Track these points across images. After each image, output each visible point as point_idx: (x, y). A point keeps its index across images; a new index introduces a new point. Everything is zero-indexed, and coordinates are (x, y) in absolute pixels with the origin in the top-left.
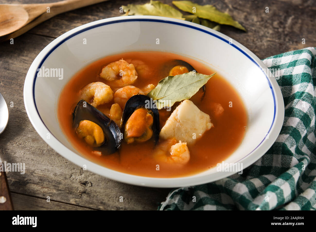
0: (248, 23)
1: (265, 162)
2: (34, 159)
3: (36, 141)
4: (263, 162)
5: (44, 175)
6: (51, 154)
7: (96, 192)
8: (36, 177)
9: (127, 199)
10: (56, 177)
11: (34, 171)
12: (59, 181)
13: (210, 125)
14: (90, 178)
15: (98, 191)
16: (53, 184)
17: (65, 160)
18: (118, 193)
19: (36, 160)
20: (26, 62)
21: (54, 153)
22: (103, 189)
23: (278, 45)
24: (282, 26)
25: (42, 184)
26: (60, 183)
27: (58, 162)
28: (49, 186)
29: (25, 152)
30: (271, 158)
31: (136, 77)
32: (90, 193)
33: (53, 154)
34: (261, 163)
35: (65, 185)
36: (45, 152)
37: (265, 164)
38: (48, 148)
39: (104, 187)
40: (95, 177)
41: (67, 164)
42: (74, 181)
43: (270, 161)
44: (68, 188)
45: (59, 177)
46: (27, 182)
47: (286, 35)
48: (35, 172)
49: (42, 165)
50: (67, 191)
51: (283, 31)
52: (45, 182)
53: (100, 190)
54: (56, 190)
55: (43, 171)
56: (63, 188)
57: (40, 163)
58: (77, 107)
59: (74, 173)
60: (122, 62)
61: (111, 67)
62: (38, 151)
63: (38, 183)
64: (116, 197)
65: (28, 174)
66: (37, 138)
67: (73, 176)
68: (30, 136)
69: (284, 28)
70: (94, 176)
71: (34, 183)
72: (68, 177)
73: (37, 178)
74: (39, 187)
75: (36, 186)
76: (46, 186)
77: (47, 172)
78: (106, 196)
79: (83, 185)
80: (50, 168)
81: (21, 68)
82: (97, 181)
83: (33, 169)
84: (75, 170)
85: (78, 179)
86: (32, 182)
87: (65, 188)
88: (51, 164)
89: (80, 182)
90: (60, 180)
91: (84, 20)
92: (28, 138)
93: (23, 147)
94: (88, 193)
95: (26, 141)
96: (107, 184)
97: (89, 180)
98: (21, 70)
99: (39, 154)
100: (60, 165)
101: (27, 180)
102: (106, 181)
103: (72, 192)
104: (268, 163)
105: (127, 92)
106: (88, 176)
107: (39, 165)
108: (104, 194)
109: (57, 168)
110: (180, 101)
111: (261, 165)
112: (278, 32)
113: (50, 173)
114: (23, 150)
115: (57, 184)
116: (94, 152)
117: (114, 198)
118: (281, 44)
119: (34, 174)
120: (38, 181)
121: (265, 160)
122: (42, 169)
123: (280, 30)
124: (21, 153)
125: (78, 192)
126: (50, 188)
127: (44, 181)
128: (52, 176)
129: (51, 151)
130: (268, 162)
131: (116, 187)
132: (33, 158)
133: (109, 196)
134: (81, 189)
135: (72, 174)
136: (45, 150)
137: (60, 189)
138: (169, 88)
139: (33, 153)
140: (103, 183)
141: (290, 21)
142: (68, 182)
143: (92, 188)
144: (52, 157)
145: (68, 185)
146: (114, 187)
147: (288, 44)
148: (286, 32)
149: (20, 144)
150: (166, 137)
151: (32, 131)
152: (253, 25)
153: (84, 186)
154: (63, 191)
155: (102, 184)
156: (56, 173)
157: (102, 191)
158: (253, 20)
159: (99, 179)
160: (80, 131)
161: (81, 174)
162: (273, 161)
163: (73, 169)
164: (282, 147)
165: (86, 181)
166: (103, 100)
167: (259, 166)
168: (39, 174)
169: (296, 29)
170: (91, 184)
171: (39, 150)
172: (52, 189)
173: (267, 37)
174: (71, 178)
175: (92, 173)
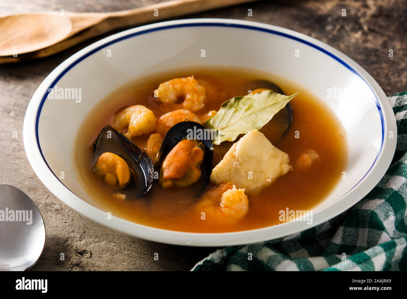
1: (347, 239)
3: (34, 190)
4: (344, 239)
6: (48, 210)
7: (94, 266)
14: (92, 246)
15: (97, 264)
17: (64, 220)
21: (53, 209)
22: (105, 263)
26: (47, 250)
27: (54, 221)
30: (356, 234)
32: (86, 267)
33: (51, 209)
34: (341, 240)
35: (53, 252)
36: (41, 206)
37: (346, 242)
38: (47, 201)
39: (107, 261)
40: (99, 246)
41: (66, 224)
42: (68, 248)
43: (354, 238)
45: (48, 241)
56: (50, 257)
59: (71, 237)
66: (35, 187)
67: (69, 242)
68: (27, 184)
70: (99, 243)
72: (61, 242)
79: (79, 255)
82: (101, 251)
84: (75, 233)
85: (74, 246)
87: (53, 257)
89: (77, 250)
94: (82, 266)
96: (113, 255)
97: (90, 248)
100: (55, 224)
102: (113, 252)
104: (350, 240)
106: (90, 243)
111: (341, 244)
116: (116, 194)
121: (347, 236)
125: (70, 263)
129: (49, 205)
130: (352, 239)
134: (74, 260)
135: (68, 238)
136: (42, 203)
140: (108, 254)
143: (90, 260)
144: (48, 214)
146: (122, 261)
151: (32, 178)
153: (80, 256)
155: (106, 256)
159: (103, 249)
161: (80, 239)
162: (358, 238)
163: (72, 232)
165: (85, 249)
167: (337, 244)
170: (91, 254)
174: (65, 244)
175: (96, 240)
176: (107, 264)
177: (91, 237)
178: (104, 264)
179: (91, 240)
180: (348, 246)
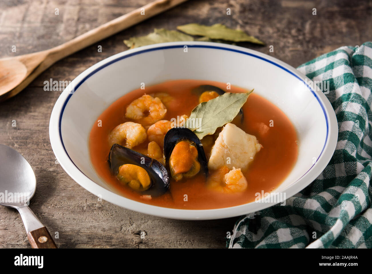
0: (263, 36)
1: (327, 174)
2: (76, 218)
3: (72, 198)
4: (325, 175)
5: (92, 233)
6: (93, 210)
7: (154, 240)
8: (83, 236)
9: (189, 241)
10: (105, 233)
11: (79, 231)
12: (110, 236)
13: (259, 146)
14: (142, 226)
15: (155, 238)
16: (105, 240)
17: (109, 213)
18: (178, 237)
19: (78, 219)
20: (36, 118)
21: (96, 208)
23: (303, 54)
24: (301, 33)
25: (92, 242)
26: (111, 238)
27: (103, 216)
28: (101, 243)
29: (63, 213)
30: (333, 169)
31: (166, 111)
32: (148, 242)
33: (95, 209)
34: (323, 176)
35: (117, 239)
36: (85, 208)
37: (327, 177)
38: (88, 204)
39: (160, 234)
40: (147, 225)
41: (113, 216)
42: (126, 232)
44: (122, 241)
45: (108, 231)
46: (74, 243)
47: (308, 42)
48: (81, 231)
49: (86, 223)
50: (122, 245)
51: (304, 38)
52: (95, 240)
53: (157, 237)
54: (110, 246)
55: (89, 228)
56: (117, 243)
57: (83, 221)
58: (111, 153)
59: (123, 224)
60: (146, 98)
61: (136, 105)
62: (78, 209)
63: (88, 242)
64: (177, 242)
65: (74, 234)
66: (72, 196)
67: (124, 228)
68: (63, 195)
69: (304, 34)
70: (147, 223)
71: (83, 243)
72: (118, 230)
73: (85, 238)
74: (90, 246)
75: (87, 246)
76: (97, 244)
77: (94, 229)
78: (165, 242)
79: (137, 235)
80: (96, 224)
81: (33, 126)
82: (151, 228)
83: (77, 228)
84: (124, 221)
85: (130, 230)
86: (80, 242)
87: (119, 242)
88: (96, 220)
89: (133, 232)
90: (110, 234)
91: (87, 63)
92: (63, 197)
93: (60, 207)
94: (144, 242)
95: (62, 201)
96: (162, 229)
97: (142, 228)
98: (33, 127)
99: (79, 212)
100: (105, 219)
101: (74, 242)
103: (127, 244)
104: (330, 175)
105: (161, 127)
106: (140, 225)
107: (83, 223)
108: (163, 240)
109: (103, 223)
110: (222, 126)
111: (324, 179)
112: (298, 40)
113: (97, 230)
114: (61, 210)
115: (109, 240)
116: (142, 196)
117: (175, 242)
118: (305, 52)
119: (80, 234)
120: (87, 240)
121: (327, 173)
122: (87, 227)
123: (301, 37)
124: (59, 214)
125: (134, 243)
126: (102, 245)
127: (93, 239)
128: (100, 232)
129: (91, 206)
130: (331, 173)
131: (173, 231)
132: (74, 217)
133: (169, 242)
134: (136, 240)
135: (122, 226)
136: (85, 206)
137: (113, 244)
138: (205, 115)
139: (73, 212)
140: (158, 229)
141: (308, 27)
142: (121, 235)
143: (148, 237)
144: (95, 212)
145: (121, 238)
147: (313, 51)
148: (307, 39)
149: (56, 205)
150: (215, 167)
151: (65, 189)
152: (270, 37)
153: (139, 236)
154: (117, 245)
155: (157, 230)
156: (104, 229)
157: (159, 237)
158: (268, 32)
159: (152, 226)
160: (122, 177)
161: (131, 224)
162: (335, 172)
163: (121, 221)
164: (343, 154)
165: (139, 230)
166: (136, 141)
167: (321, 180)
168: (85, 233)
169: (317, 33)
170: (146, 232)
171: (78, 207)
172: (105, 245)
173: (288, 47)
174: (122, 231)
175: (143, 221)
176: (162, 236)
177: (138, 220)
178: (160, 237)
179: (139, 222)
180: (330, 179)
